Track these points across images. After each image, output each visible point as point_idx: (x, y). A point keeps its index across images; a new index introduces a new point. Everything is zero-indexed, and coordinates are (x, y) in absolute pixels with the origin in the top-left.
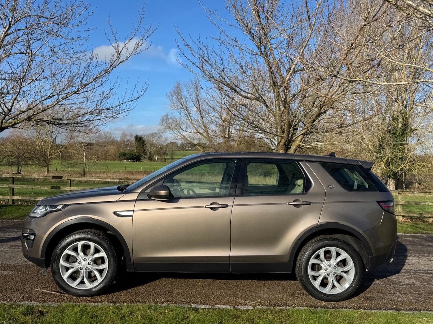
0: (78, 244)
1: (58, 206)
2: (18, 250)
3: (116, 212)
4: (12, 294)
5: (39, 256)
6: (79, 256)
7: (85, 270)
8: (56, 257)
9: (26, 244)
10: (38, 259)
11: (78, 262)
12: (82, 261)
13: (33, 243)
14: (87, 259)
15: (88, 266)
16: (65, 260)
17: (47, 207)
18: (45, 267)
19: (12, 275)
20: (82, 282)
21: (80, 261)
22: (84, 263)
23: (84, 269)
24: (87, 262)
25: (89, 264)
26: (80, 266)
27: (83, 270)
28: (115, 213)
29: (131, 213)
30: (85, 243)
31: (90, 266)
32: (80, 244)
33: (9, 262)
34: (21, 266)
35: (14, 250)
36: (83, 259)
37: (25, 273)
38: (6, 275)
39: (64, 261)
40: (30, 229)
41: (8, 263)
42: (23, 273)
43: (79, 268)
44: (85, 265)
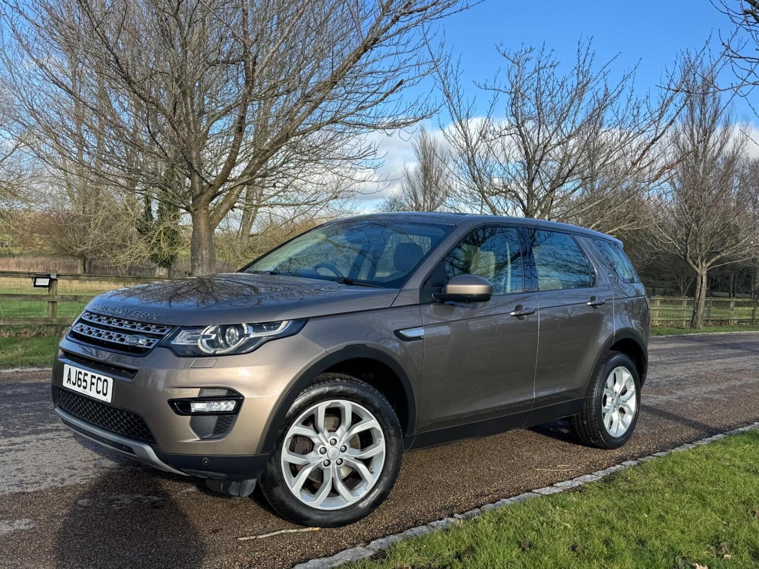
0: (317, 407)
6: (320, 435)
7: (336, 466)
11: (317, 449)
12: (327, 445)
14: (338, 440)
15: (342, 455)
16: (290, 450)
20: (334, 493)
21: (322, 446)
22: (331, 449)
23: (333, 463)
24: (339, 445)
25: (342, 451)
26: (324, 457)
27: (331, 466)
30: (331, 403)
31: (346, 453)
32: (322, 407)
36: (329, 440)
39: (288, 452)
43: (322, 463)
44: (334, 454)
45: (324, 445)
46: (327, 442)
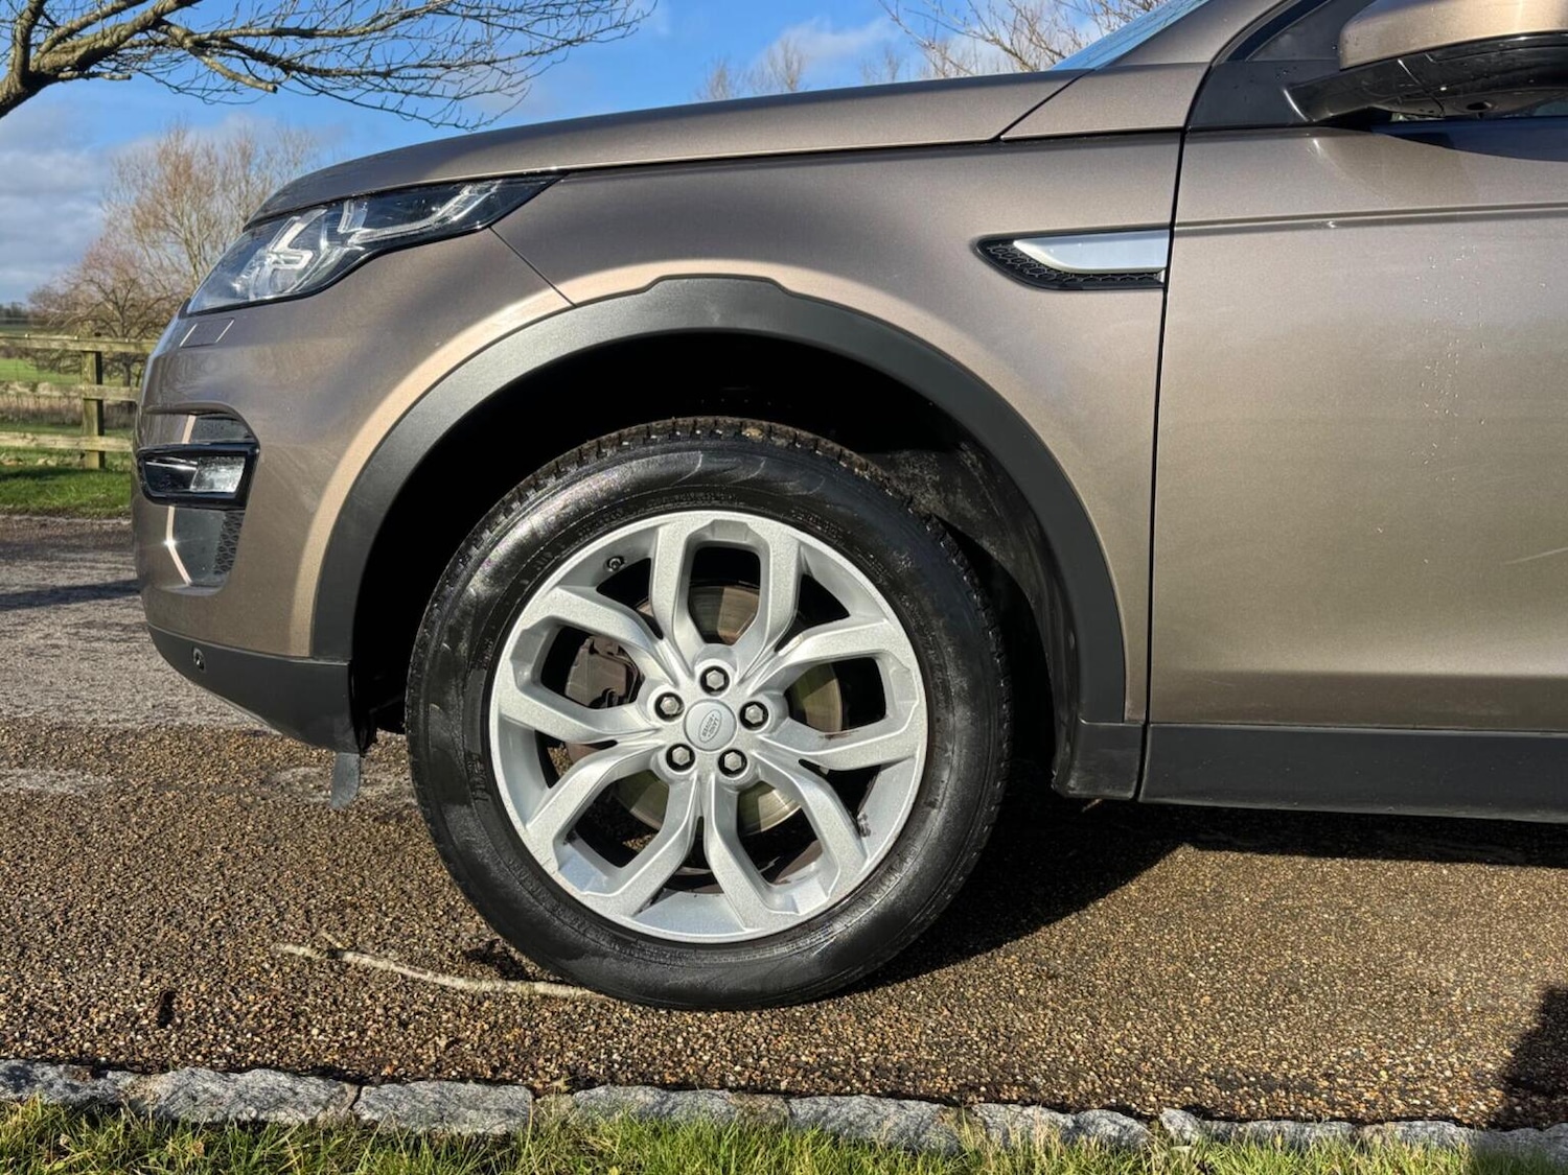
0: (654, 529)
1: (447, 190)
2: (123, 646)
3: (1008, 239)
4: (65, 969)
5: (299, 643)
6: (663, 646)
7: (714, 775)
8: (454, 644)
9: (170, 543)
10: (282, 668)
11: (649, 695)
12: (689, 689)
13: (233, 526)
14: (734, 679)
15: (742, 738)
16: (533, 681)
17: (348, 210)
18: (350, 737)
19: (80, 801)
20: (693, 876)
21: (667, 688)
22: (699, 710)
23: (706, 761)
24: (735, 697)
25: (747, 724)
26: (671, 733)
27: (693, 773)
28: (996, 251)
29: (1145, 255)
30: (714, 525)
31: (760, 734)
32: (673, 531)
33: (59, 708)
34: (139, 736)
35: (95, 645)
36: (699, 670)
37: (169, 787)
38: (34, 799)
39: (526, 688)
40: (202, 413)
41: (56, 717)
42: (160, 785)
43: (662, 756)
44: (711, 728)
45: (676, 683)
46: (691, 674)
